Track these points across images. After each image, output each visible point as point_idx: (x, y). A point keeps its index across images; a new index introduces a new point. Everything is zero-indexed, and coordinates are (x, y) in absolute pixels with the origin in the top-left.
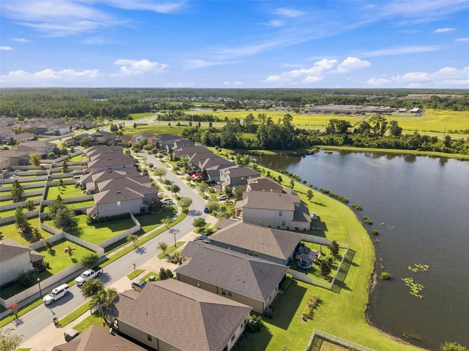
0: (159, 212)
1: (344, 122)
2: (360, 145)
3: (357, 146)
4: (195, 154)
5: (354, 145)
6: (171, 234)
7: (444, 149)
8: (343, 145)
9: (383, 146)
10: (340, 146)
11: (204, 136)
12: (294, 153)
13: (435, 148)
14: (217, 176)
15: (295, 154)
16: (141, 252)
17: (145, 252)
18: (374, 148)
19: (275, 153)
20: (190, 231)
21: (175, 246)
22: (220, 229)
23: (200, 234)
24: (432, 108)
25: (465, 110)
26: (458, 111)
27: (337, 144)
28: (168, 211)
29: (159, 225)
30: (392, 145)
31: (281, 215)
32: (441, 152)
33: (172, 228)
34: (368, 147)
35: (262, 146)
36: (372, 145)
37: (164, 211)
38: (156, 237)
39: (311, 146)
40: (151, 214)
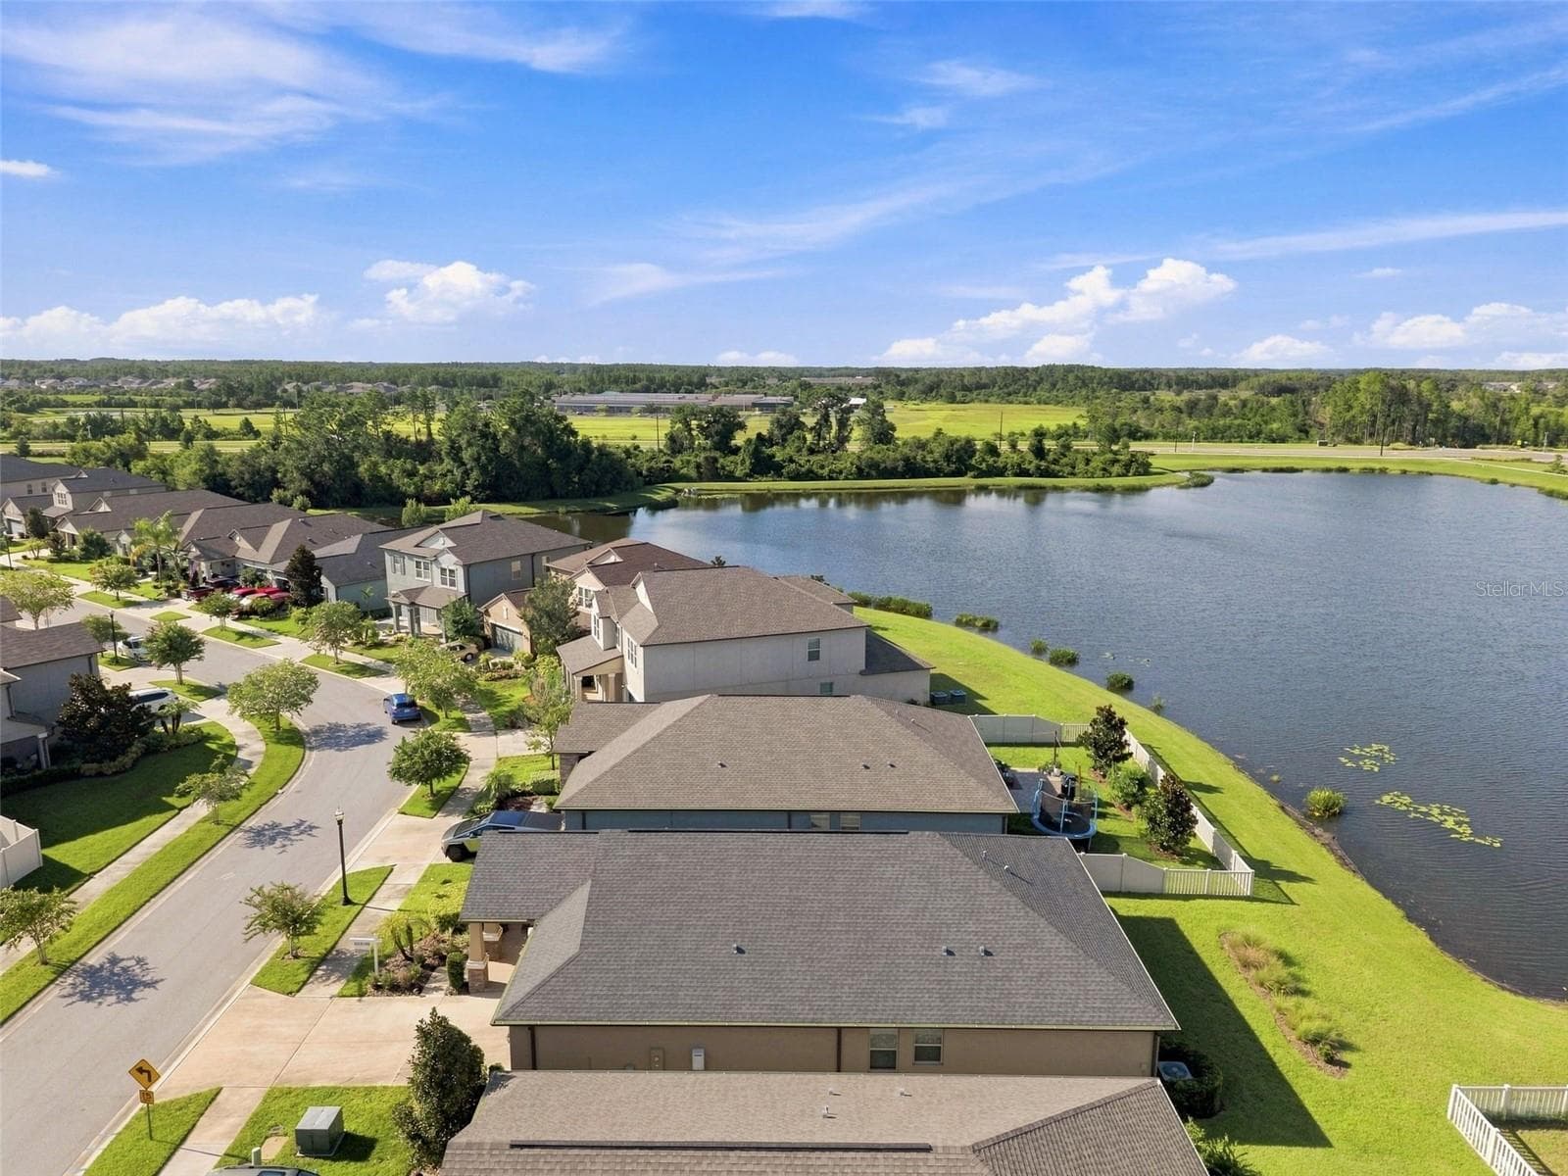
0: (126, 760)
1: (720, 412)
2: (803, 474)
3: (796, 477)
4: (195, 516)
5: (788, 473)
6: (269, 848)
7: (1038, 468)
8: (751, 476)
9: (874, 473)
10: (739, 480)
11: (195, 466)
12: (608, 504)
13: (1012, 466)
14: (367, 580)
15: (611, 509)
16: (120, 986)
17: (147, 978)
18: (846, 478)
19: (536, 510)
20: (378, 813)
21: (347, 902)
22: (582, 756)
23: (450, 813)
24: (892, 399)
25: (972, 401)
26: (958, 403)
27: (730, 477)
28: (177, 747)
29: (158, 818)
30: (895, 468)
31: (814, 656)
32: (1030, 476)
33: (254, 822)
34: (831, 478)
35: (476, 488)
36: (841, 472)
37: (154, 749)
38: (180, 884)
39: (648, 487)
40: (76, 775)
